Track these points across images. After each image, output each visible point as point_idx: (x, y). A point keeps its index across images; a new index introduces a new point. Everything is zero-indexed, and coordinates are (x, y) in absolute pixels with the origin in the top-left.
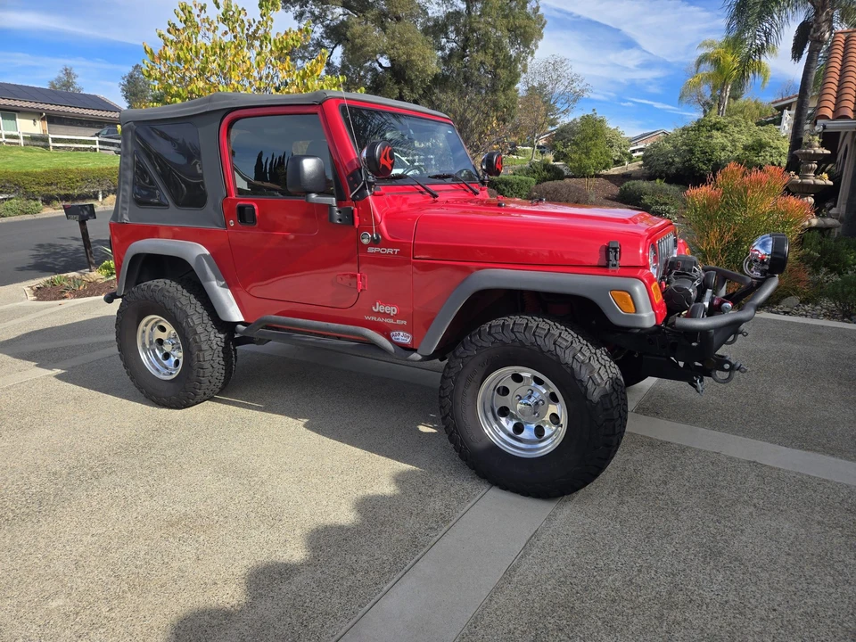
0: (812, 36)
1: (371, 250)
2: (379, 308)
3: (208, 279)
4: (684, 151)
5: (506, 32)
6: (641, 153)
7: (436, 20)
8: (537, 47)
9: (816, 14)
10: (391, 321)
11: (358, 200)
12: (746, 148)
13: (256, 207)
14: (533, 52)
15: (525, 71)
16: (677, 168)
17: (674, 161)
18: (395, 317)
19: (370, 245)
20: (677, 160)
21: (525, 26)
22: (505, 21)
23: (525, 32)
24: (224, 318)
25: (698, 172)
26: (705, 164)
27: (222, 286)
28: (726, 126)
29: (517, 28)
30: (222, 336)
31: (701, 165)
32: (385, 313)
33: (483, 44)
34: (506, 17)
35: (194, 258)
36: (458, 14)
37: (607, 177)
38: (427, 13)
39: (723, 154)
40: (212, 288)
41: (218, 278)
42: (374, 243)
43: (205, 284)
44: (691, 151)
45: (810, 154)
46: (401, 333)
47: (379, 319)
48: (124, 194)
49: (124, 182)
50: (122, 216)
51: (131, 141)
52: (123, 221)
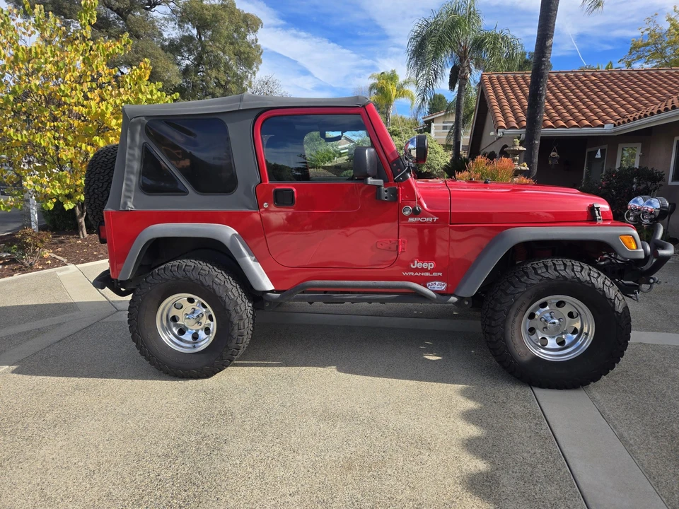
0: (460, 75)
1: (411, 220)
2: (418, 265)
3: (242, 256)
5: (232, 56)
6: (347, 150)
7: (172, 41)
8: (258, 69)
9: (461, 60)
10: (427, 274)
11: (401, 181)
13: (294, 190)
14: (254, 73)
15: (250, 87)
18: (431, 271)
19: (411, 216)
21: (248, 53)
22: (232, 47)
23: (249, 57)
24: (257, 288)
27: (254, 261)
29: (241, 53)
30: (250, 305)
32: (423, 268)
33: (215, 63)
34: (232, 44)
35: (229, 238)
36: (191, 38)
37: (324, 168)
38: (162, 35)
40: (246, 263)
41: (250, 254)
42: (415, 213)
43: (238, 260)
45: (516, 150)
46: (437, 283)
47: (416, 274)
48: (129, 183)
49: (128, 172)
50: (125, 204)
51: (140, 135)
52: (127, 209)
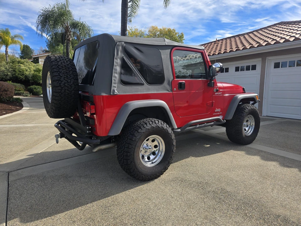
4: (11, 70)
12: (34, 71)
16: (10, 77)
17: (8, 74)
19: (216, 92)
20: (9, 74)
25: (19, 79)
26: (22, 76)
28: (23, 62)
31: (20, 76)
39: (27, 72)
44: (14, 71)
48: (115, 79)
49: (114, 72)
50: (114, 91)
51: (121, 52)
52: (115, 94)
